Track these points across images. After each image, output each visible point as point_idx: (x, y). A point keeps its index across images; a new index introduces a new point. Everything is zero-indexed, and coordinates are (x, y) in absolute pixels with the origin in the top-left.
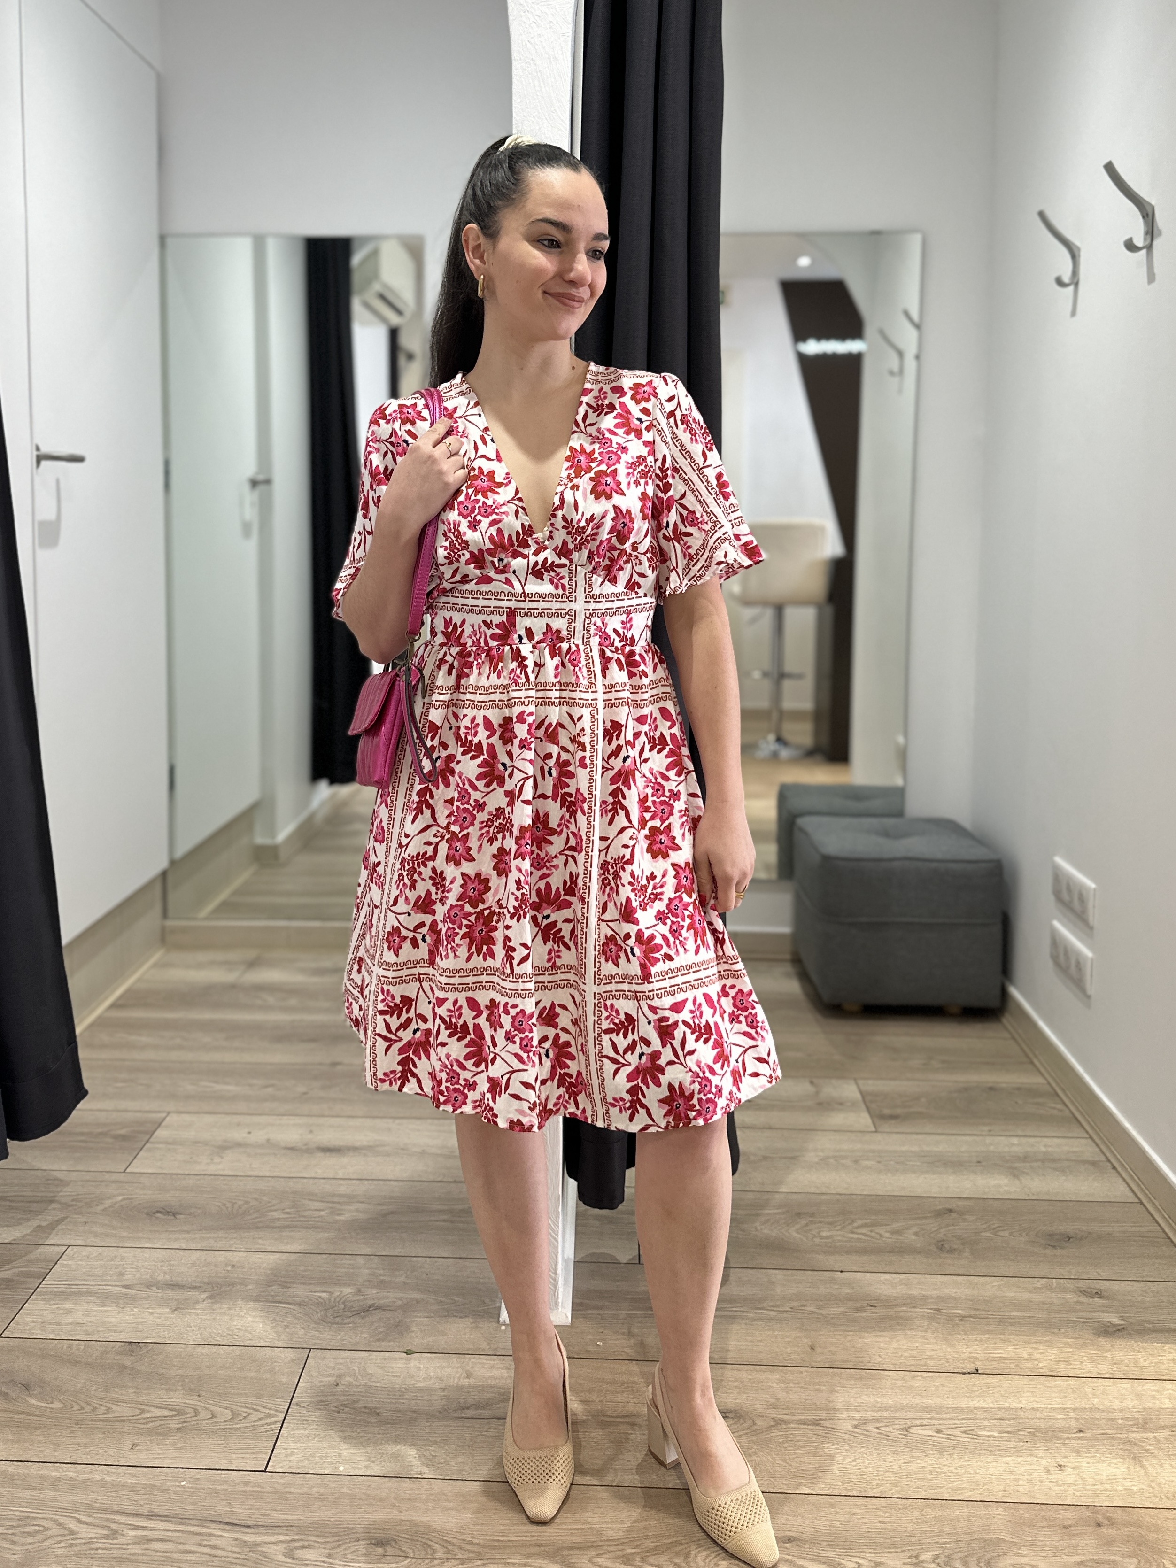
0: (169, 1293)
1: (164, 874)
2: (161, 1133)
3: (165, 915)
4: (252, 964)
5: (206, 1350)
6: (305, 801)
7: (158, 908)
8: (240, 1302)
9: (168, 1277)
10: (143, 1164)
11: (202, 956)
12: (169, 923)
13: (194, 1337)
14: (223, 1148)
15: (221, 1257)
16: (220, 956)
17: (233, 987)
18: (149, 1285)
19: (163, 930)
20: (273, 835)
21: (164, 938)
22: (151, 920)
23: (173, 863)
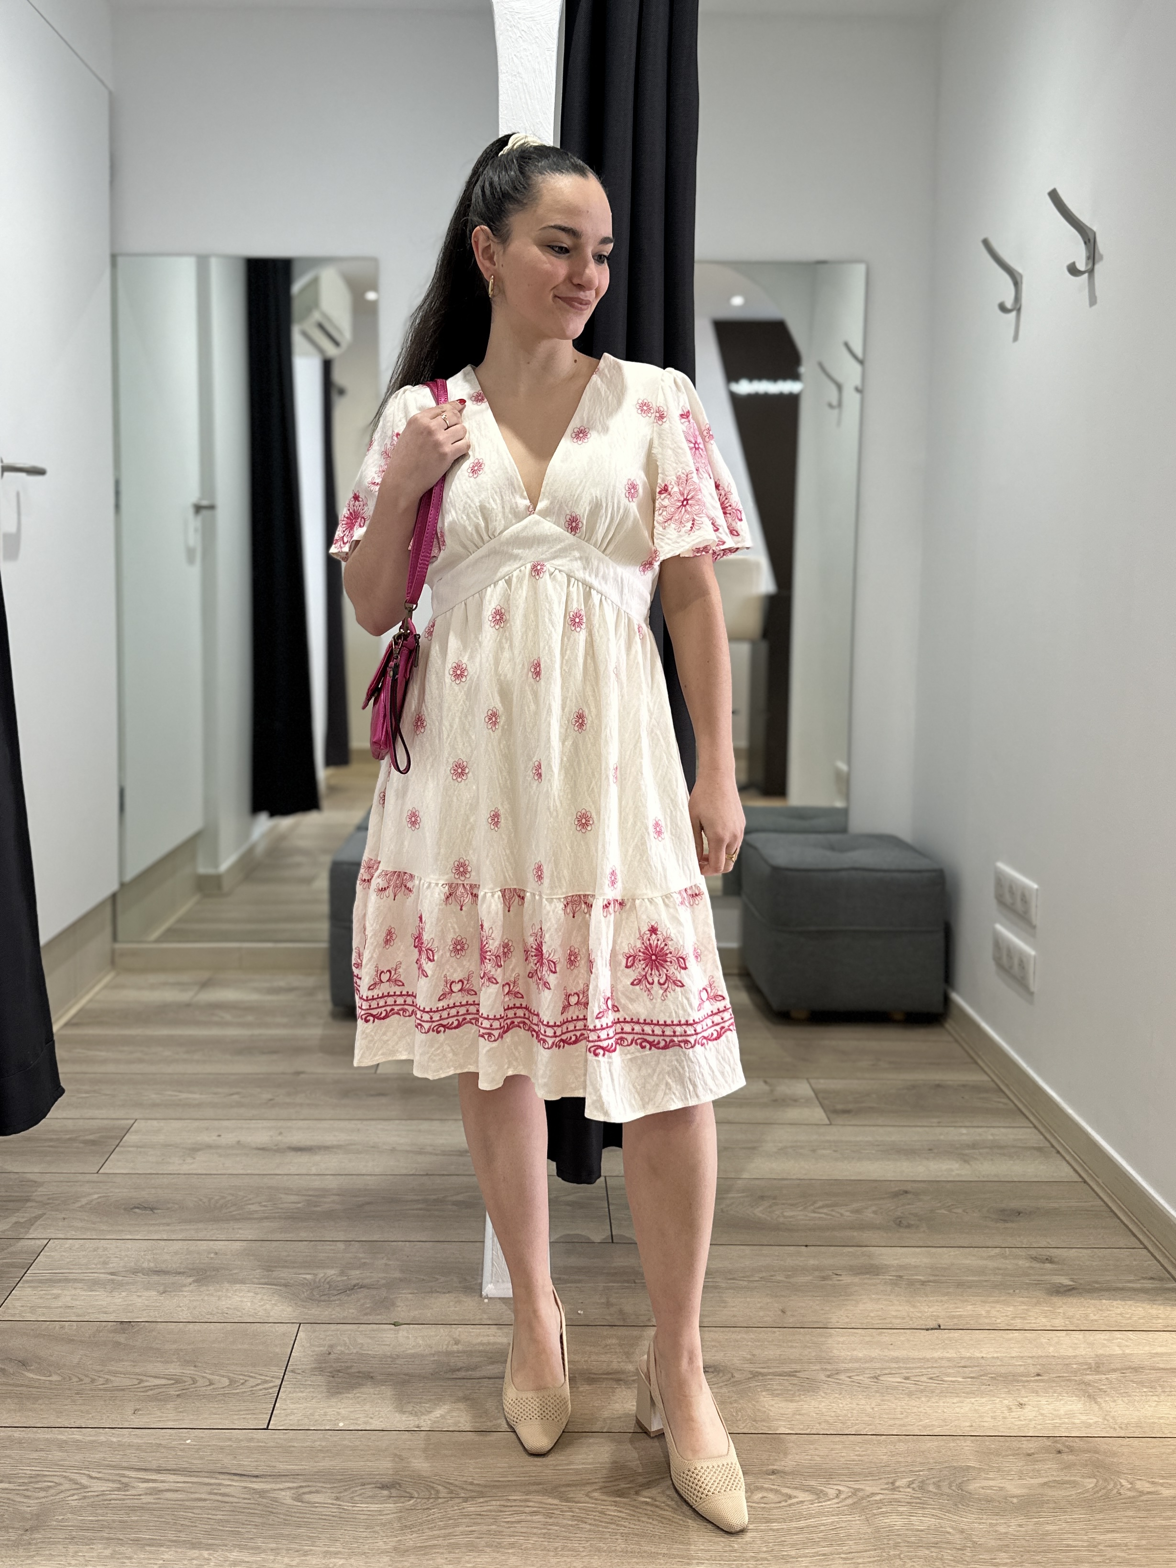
0: (156, 1278)
1: (114, 897)
2: (130, 1138)
3: (115, 938)
4: (205, 985)
5: (197, 1327)
6: (245, 833)
7: (108, 930)
8: (226, 1285)
9: (152, 1265)
10: (117, 1165)
11: (152, 978)
12: (118, 946)
13: (184, 1316)
14: (195, 1150)
15: (203, 1246)
16: (171, 978)
17: (188, 1005)
18: (135, 1272)
19: (113, 952)
20: (216, 864)
21: (113, 961)
22: (100, 943)
23: (123, 885)
